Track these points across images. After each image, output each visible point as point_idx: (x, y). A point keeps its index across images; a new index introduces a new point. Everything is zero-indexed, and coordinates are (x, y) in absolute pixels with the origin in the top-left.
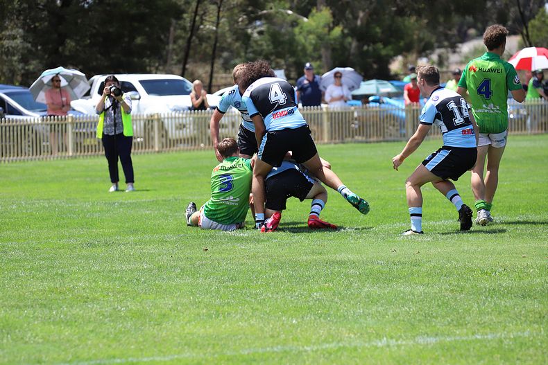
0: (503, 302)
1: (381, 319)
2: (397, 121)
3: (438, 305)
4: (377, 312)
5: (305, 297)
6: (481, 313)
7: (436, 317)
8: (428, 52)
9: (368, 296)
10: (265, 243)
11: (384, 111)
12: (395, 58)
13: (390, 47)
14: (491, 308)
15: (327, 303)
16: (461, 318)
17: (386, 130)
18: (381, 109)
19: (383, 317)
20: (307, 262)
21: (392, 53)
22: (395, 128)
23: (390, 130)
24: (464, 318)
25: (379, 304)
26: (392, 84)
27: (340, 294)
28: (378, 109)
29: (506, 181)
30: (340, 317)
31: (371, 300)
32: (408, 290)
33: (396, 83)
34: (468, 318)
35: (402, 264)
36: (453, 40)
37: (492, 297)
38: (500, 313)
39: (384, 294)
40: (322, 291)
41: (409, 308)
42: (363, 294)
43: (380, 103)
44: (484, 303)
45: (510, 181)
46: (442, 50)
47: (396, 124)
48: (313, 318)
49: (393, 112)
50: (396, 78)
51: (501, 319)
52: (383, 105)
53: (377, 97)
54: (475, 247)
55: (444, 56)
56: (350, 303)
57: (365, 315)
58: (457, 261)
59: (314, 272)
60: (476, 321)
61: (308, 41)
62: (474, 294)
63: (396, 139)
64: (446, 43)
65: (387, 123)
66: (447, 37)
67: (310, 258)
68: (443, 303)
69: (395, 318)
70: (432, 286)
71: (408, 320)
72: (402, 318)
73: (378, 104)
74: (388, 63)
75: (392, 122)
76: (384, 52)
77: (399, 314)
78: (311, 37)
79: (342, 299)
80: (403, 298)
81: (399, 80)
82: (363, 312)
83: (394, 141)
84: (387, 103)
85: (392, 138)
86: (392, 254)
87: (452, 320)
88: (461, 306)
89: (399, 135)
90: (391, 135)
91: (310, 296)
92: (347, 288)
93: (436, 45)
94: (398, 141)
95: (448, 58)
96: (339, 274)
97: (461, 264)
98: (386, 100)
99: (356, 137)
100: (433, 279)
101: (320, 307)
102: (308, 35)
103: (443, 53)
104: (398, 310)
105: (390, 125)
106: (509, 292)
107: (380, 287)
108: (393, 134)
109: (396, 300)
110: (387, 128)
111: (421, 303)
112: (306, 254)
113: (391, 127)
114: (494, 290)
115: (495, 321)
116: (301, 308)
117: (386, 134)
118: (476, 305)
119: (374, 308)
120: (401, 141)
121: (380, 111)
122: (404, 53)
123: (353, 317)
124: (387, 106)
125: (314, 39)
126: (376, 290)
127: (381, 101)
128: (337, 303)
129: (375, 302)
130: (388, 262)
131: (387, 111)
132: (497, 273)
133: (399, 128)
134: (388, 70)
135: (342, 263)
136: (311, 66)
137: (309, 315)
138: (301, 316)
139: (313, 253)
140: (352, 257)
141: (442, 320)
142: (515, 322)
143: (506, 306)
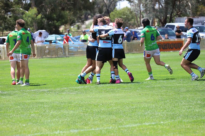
0: (102, 116)
1: (57, 123)
2: (62, 50)
3: (78, 118)
4: (55, 121)
5: (28, 116)
6: (94, 120)
7: (77, 123)
8: (74, 24)
9: (52, 115)
10: (13, 96)
11: (57, 46)
12: (61, 26)
13: (59, 22)
14: (98, 118)
15: (36, 118)
16: (87, 123)
17: (58, 53)
18: (56, 45)
19: (58, 123)
20: (29, 103)
21: (60, 24)
22: (62, 52)
23: (60, 53)
24: (88, 122)
25: (56, 118)
26: (61, 36)
27: (41, 114)
28: (55, 45)
29: (103, 72)
30: (41, 123)
31: (53, 116)
32: (67, 112)
33: (62, 36)
34: (89, 123)
35: (65, 103)
36: (83, 20)
37: (98, 115)
38: (101, 120)
39: (58, 114)
40: (34, 113)
41: (68, 119)
42: (50, 114)
43: (56, 43)
44: (95, 117)
45: (104, 72)
46: (79, 23)
47: (62, 51)
48: (31, 124)
49: (61, 46)
50: (62, 34)
51: (101, 122)
52: (57, 44)
53: (55, 41)
54: (92, 96)
55: (80, 25)
56: (45, 118)
57: (51, 122)
58: (85, 101)
59: (31, 107)
60: (92, 124)
61: (28, 20)
62: (91, 113)
63: (62, 56)
64: (80, 21)
65: (59, 50)
66: (81, 18)
67: (30, 101)
68: (80, 117)
69: (62, 123)
70: (76, 111)
71: (67, 123)
72: (65, 123)
73: (55, 43)
74: (59, 28)
75: (61, 50)
76: (57, 24)
77: (64, 121)
78: (30, 18)
79: (42, 116)
80: (65, 116)
81: (63, 34)
82: (50, 121)
83: (61, 57)
84: (59, 43)
85: (61, 56)
86: (61, 99)
87: (83, 123)
88: (86, 118)
89: (63, 55)
90: (60, 55)
91: (30, 115)
92: (44, 112)
93: (76, 21)
94: (63, 57)
95: (81, 27)
96: (41, 107)
97: (87, 102)
98: (58, 42)
99: (47, 56)
100: (76, 108)
101: (34, 120)
102: (28, 18)
103: (79, 24)
104: (63, 120)
105: (60, 51)
106: (104, 112)
107: (56, 112)
108: (61, 54)
109: (62, 116)
110: (59, 52)
111: (72, 117)
112: (28, 100)
113: (60, 52)
114: (99, 112)
115: (99, 123)
116: (27, 120)
117: (58, 55)
118: (92, 118)
119: (54, 120)
120: (64, 57)
121: (56, 46)
122: (65, 24)
123: (46, 123)
124: (59, 44)
125: (30, 19)
126: (55, 113)
127: (56, 42)
128: (40, 118)
129: (54, 117)
130: (59, 102)
131: (59, 46)
132: (100, 106)
133: (63, 52)
134: (59, 31)
135: (42, 103)
136: (29, 29)
137: (30, 123)
138: (27, 123)
139: (31, 99)
140: (46, 100)
141: (80, 123)
142: (106, 124)
143: (103, 118)
